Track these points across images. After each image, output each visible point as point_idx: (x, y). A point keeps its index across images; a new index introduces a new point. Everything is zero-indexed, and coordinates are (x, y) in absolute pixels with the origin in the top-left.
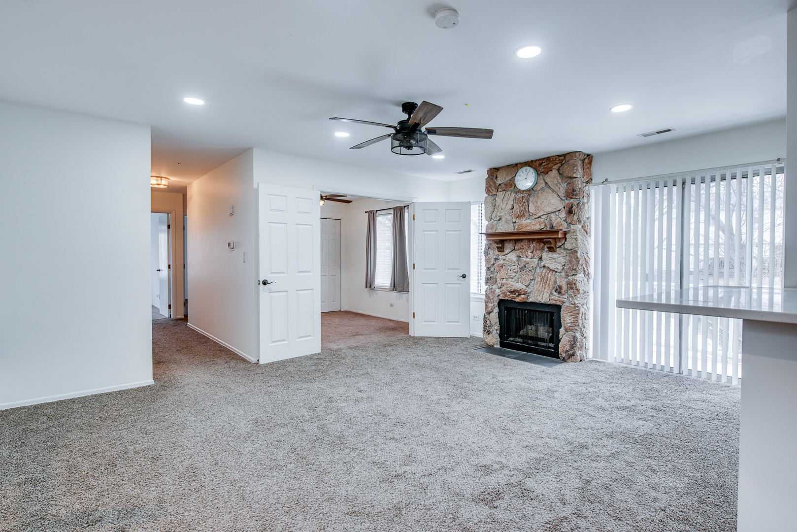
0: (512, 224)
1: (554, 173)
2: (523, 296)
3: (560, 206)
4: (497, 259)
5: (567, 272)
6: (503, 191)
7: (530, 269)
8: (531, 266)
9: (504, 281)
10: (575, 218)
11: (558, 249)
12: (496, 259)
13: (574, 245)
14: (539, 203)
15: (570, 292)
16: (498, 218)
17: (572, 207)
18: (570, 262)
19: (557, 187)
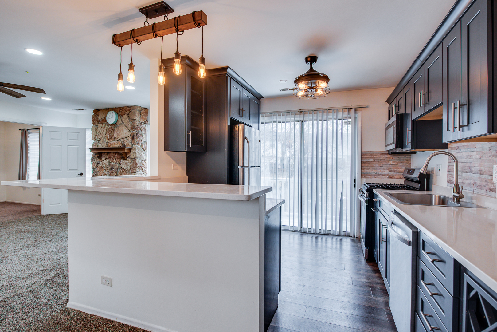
0: (106, 143)
1: (125, 116)
3: (129, 135)
4: (98, 163)
5: (132, 171)
6: (101, 123)
7: (115, 169)
8: (115, 167)
10: (135, 141)
11: (128, 158)
13: (135, 156)
14: (119, 132)
16: (99, 139)
17: (134, 135)
18: (133, 165)
19: (127, 124)
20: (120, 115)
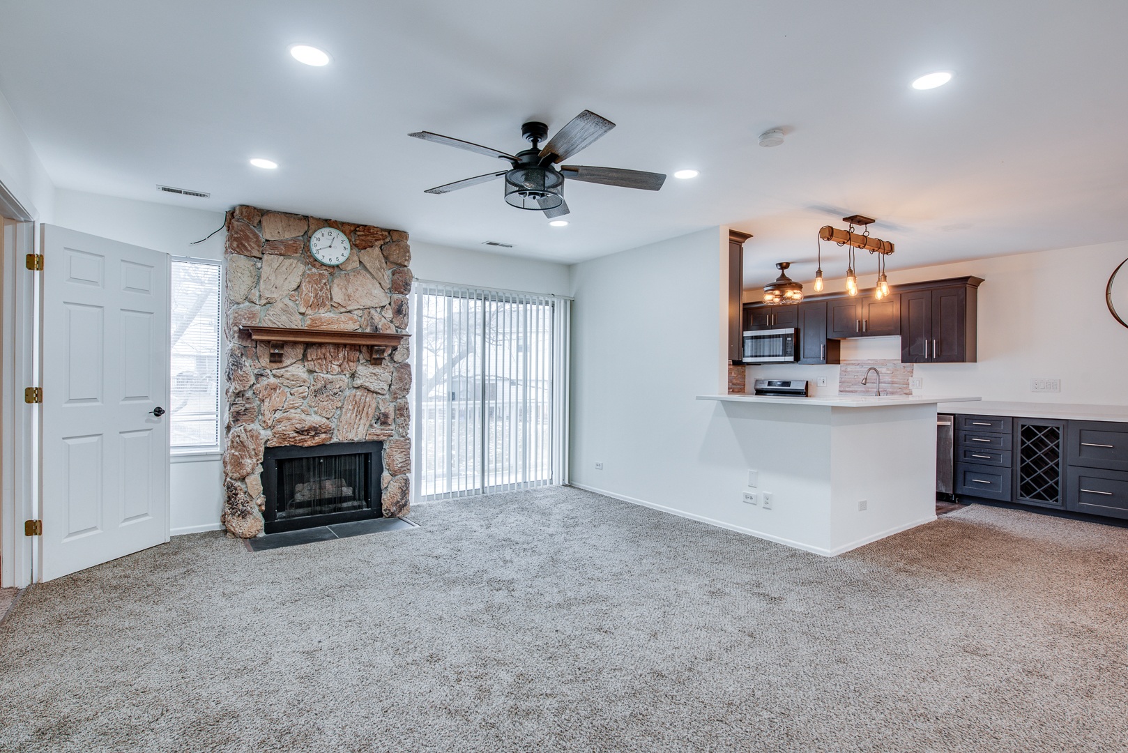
0: (297, 316)
1: (375, 251)
2: (323, 436)
3: (385, 302)
4: (262, 375)
5: (395, 394)
7: (335, 391)
8: (338, 386)
9: (278, 415)
10: (406, 320)
11: (383, 362)
12: (259, 376)
13: (406, 356)
14: (350, 290)
15: (400, 421)
16: (264, 301)
17: (402, 305)
18: (401, 379)
19: (380, 273)
20: (354, 245)
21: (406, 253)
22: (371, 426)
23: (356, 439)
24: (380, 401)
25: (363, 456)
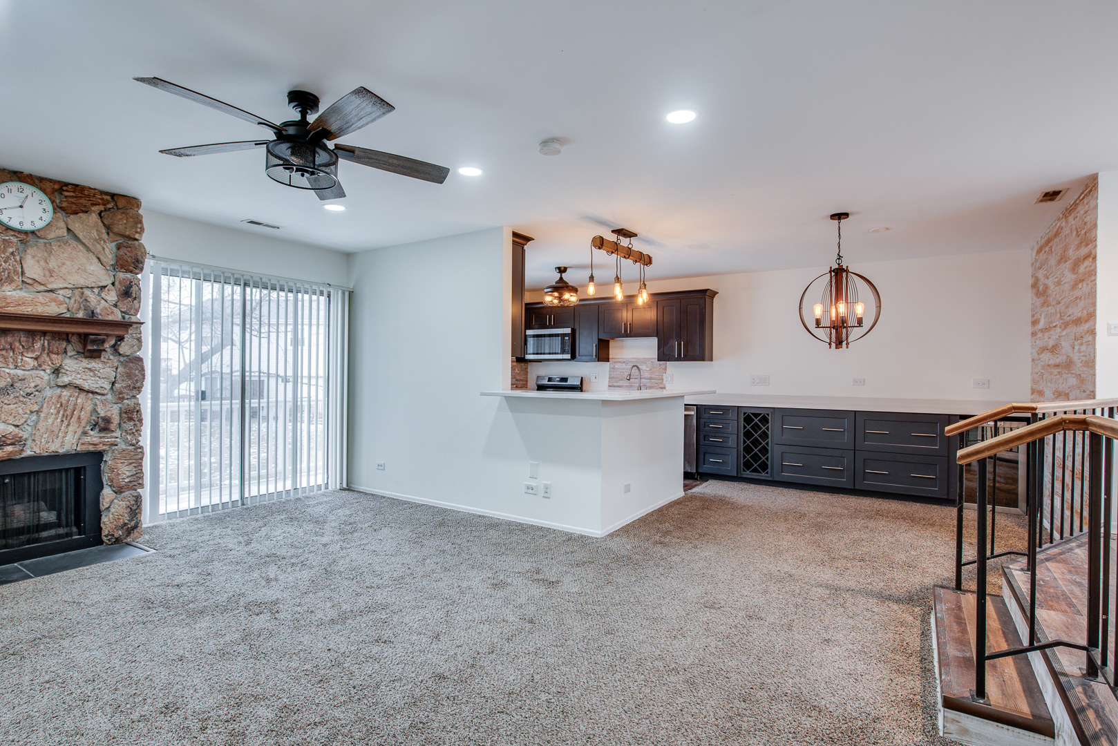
1: (91, 218)
2: (10, 448)
3: (107, 281)
5: (120, 393)
7: (27, 391)
8: (33, 385)
10: (137, 305)
11: (103, 354)
13: (136, 348)
15: (129, 426)
17: (130, 286)
18: (129, 376)
19: (98, 246)
20: (57, 208)
21: (136, 223)
22: (85, 433)
23: (61, 451)
24: (98, 403)
25: (72, 471)
